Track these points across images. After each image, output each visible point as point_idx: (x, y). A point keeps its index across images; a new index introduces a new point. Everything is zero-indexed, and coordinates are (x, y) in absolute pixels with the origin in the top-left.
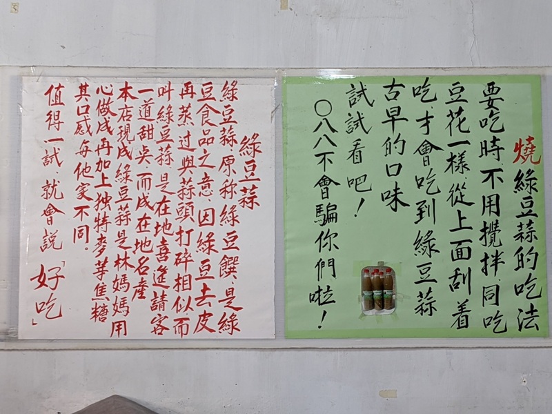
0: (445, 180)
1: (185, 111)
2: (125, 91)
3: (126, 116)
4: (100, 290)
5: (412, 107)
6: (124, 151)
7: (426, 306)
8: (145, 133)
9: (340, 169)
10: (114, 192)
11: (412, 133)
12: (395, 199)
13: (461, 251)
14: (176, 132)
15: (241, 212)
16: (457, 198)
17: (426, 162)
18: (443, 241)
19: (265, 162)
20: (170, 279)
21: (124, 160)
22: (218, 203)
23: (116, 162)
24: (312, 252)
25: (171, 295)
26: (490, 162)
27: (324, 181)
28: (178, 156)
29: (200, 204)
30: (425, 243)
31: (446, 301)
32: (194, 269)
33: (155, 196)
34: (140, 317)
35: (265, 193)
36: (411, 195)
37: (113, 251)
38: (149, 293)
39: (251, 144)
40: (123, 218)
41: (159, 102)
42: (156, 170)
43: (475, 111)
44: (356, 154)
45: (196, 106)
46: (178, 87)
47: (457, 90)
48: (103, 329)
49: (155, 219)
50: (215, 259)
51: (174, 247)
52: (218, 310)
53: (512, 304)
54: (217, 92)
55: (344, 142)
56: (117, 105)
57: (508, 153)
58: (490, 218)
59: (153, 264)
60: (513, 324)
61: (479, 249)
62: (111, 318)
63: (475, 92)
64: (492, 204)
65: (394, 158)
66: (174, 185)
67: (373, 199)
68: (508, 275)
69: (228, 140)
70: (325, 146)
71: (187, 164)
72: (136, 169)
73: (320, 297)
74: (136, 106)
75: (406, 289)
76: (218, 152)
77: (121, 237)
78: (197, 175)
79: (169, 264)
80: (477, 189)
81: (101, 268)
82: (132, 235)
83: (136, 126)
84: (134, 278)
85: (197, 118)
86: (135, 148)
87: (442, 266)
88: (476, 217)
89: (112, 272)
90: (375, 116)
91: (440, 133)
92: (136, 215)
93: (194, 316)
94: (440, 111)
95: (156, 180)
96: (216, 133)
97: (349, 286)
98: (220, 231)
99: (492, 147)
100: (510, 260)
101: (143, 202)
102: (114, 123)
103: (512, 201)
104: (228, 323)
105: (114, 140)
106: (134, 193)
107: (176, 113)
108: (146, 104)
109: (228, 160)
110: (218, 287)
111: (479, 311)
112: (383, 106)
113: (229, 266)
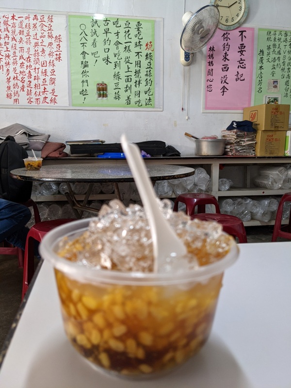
0: (124, 55)
1: (35, 25)
2: (13, 17)
3: (14, 26)
4: (9, 88)
5: (113, 29)
6: (14, 39)
7: (117, 97)
8: (21, 32)
9: (89, 49)
10: (11, 53)
11: (113, 38)
12: (107, 60)
13: (128, 80)
14: (32, 33)
15: (56, 62)
16: (128, 62)
17: (117, 48)
18: (123, 75)
19: (63, 45)
20: (33, 85)
21: (14, 42)
22: (48, 59)
23: (11, 43)
24: (80, 77)
25: (33, 91)
26: (138, 49)
27: (84, 53)
28: (33, 41)
29: (42, 59)
30: (117, 76)
31: (124, 95)
32: (41, 82)
33: (26, 56)
34: (23, 97)
35: (64, 56)
36: (113, 59)
37: (12, 75)
38: (26, 89)
39: (58, 38)
40: (15, 63)
41: (25, 22)
42: (26, 46)
43: (134, 32)
44: (94, 44)
45: (39, 24)
46: (32, 17)
47: (128, 23)
48: (11, 102)
49: (26, 64)
50: (48, 79)
51: (33, 74)
52: (50, 96)
53: (144, 97)
54: (46, 19)
55: (90, 40)
56: (10, 22)
57: (144, 47)
58: (138, 69)
59: (26, 79)
60: (144, 103)
61: (134, 79)
62: (13, 98)
63: (133, 25)
64: (138, 64)
65: (107, 46)
66: (32, 52)
67: (100, 60)
68: (143, 87)
69: (50, 36)
70: (84, 41)
71: (36, 44)
72: (18, 45)
73: (83, 93)
74: (17, 23)
75: (111, 91)
76: (47, 41)
77: (15, 69)
78: (40, 49)
79: (32, 79)
80: (134, 59)
81: (9, 79)
82: (19, 69)
83: (17, 30)
84: (20, 85)
85: (39, 28)
86: (18, 38)
87: (122, 84)
88: (133, 68)
89: (12, 82)
90: (100, 31)
91: (122, 39)
92: (19, 62)
93: (41, 98)
94: (122, 31)
95: (26, 50)
96: (46, 34)
97: (92, 89)
98: (49, 69)
99: (138, 44)
100: (143, 83)
101: (21, 57)
102: (10, 29)
103: (144, 63)
104: (53, 101)
105: (10, 35)
106: (18, 54)
107: (32, 26)
108: (21, 22)
109: (50, 44)
110: (49, 88)
111: (134, 99)
112: (103, 28)
113: (53, 81)
